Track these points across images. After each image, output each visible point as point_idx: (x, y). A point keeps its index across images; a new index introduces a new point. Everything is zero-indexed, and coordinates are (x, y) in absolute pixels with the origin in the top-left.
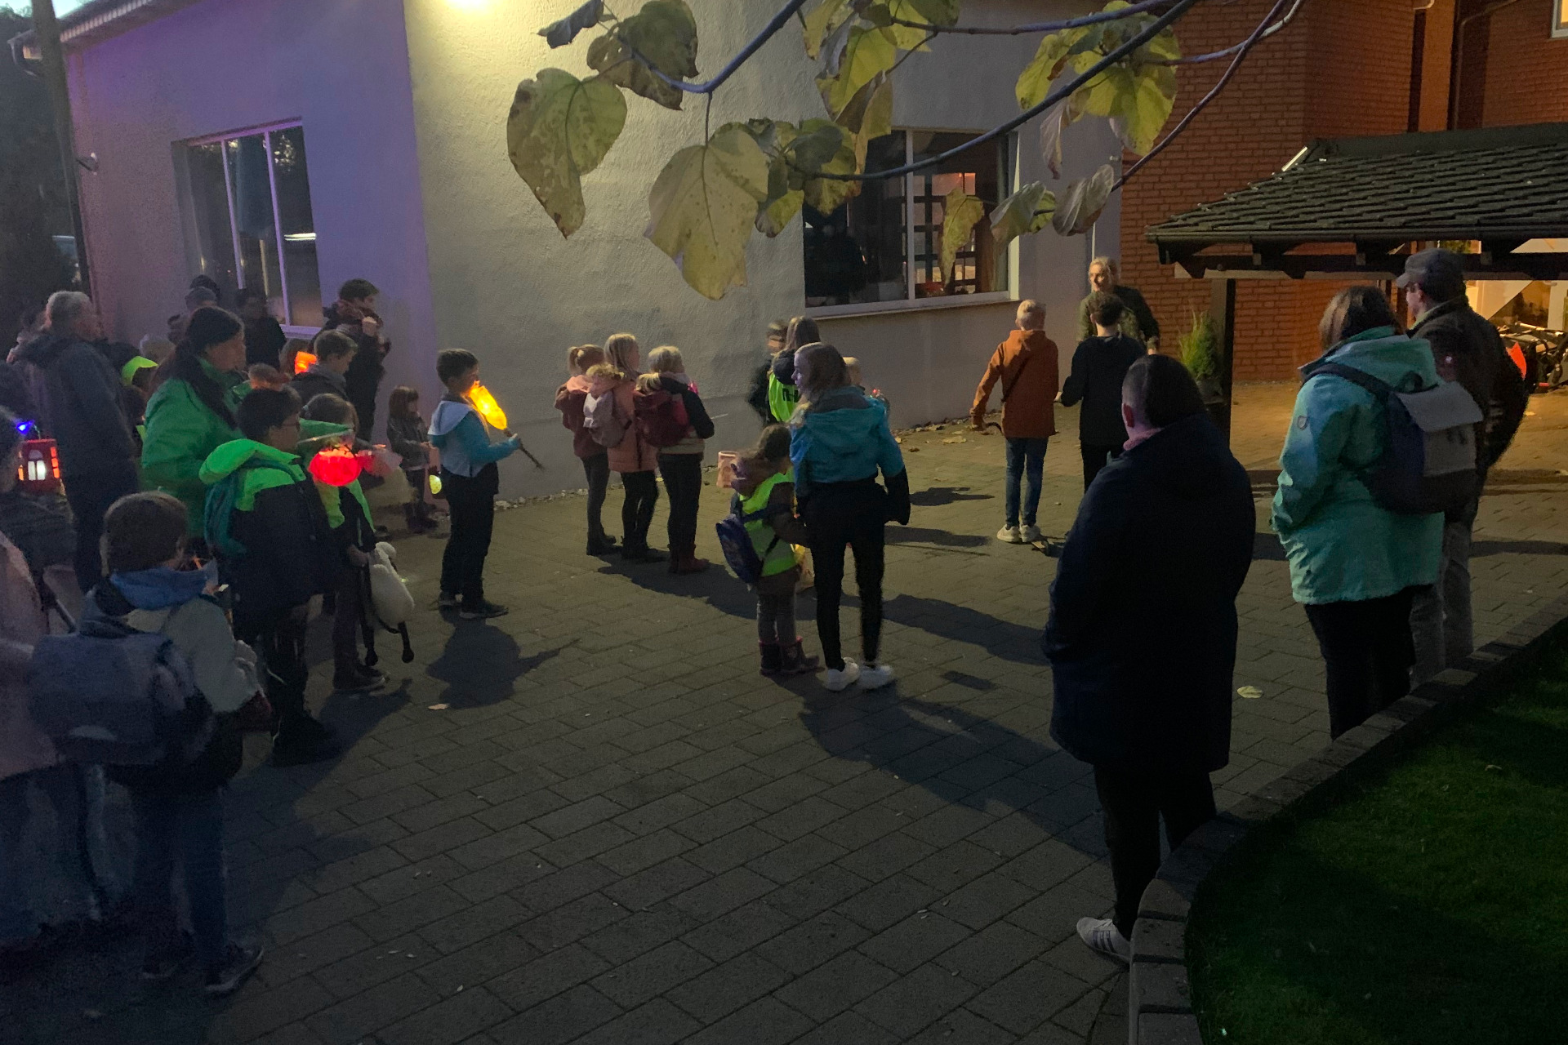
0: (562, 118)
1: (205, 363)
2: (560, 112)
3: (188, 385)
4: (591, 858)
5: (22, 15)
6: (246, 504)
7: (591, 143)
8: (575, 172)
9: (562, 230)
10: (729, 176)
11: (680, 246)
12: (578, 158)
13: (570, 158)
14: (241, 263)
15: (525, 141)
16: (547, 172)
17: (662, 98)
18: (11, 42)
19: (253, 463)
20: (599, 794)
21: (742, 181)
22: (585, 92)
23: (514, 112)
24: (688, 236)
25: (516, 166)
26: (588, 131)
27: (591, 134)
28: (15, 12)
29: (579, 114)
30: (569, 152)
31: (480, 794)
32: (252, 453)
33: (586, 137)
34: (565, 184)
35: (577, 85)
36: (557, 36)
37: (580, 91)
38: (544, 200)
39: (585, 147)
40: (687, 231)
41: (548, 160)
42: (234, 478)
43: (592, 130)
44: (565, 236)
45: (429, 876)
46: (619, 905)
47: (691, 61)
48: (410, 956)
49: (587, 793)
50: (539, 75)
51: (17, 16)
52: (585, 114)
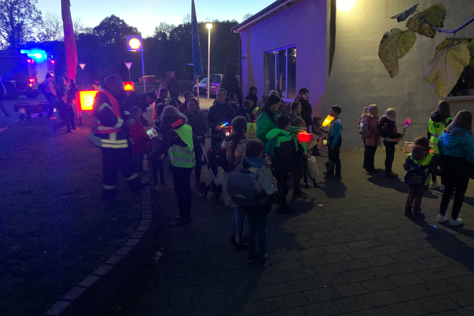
0: (396, 42)
1: (271, 109)
2: (396, 41)
3: (267, 114)
4: (364, 258)
5: (231, 22)
6: (278, 145)
7: (403, 50)
8: (397, 58)
9: (391, 76)
10: (455, 59)
11: (434, 82)
12: (399, 54)
13: (396, 54)
14: (276, 82)
15: (384, 50)
16: (389, 59)
17: (428, 35)
18: (231, 29)
19: (280, 135)
20: (366, 240)
21: (460, 60)
22: (404, 35)
23: (382, 42)
24: (438, 78)
25: (380, 57)
26: (402, 46)
27: (403, 47)
28: (230, 21)
29: (401, 41)
30: (396, 53)
31: (332, 232)
32: (280, 132)
33: (402, 48)
34: (394, 62)
35: (403, 32)
36: (400, 18)
37: (403, 34)
38: (387, 67)
39: (401, 51)
40: (437, 76)
41: (390, 55)
42: (275, 139)
43: (404, 45)
44: (392, 78)
45: (317, 252)
46: (373, 274)
47: (442, 23)
48: (312, 273)
49: (362, 239)
50: (391, 31)
51: (230, 22)
52: (403, 41)
